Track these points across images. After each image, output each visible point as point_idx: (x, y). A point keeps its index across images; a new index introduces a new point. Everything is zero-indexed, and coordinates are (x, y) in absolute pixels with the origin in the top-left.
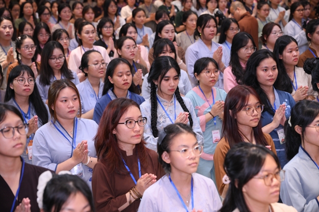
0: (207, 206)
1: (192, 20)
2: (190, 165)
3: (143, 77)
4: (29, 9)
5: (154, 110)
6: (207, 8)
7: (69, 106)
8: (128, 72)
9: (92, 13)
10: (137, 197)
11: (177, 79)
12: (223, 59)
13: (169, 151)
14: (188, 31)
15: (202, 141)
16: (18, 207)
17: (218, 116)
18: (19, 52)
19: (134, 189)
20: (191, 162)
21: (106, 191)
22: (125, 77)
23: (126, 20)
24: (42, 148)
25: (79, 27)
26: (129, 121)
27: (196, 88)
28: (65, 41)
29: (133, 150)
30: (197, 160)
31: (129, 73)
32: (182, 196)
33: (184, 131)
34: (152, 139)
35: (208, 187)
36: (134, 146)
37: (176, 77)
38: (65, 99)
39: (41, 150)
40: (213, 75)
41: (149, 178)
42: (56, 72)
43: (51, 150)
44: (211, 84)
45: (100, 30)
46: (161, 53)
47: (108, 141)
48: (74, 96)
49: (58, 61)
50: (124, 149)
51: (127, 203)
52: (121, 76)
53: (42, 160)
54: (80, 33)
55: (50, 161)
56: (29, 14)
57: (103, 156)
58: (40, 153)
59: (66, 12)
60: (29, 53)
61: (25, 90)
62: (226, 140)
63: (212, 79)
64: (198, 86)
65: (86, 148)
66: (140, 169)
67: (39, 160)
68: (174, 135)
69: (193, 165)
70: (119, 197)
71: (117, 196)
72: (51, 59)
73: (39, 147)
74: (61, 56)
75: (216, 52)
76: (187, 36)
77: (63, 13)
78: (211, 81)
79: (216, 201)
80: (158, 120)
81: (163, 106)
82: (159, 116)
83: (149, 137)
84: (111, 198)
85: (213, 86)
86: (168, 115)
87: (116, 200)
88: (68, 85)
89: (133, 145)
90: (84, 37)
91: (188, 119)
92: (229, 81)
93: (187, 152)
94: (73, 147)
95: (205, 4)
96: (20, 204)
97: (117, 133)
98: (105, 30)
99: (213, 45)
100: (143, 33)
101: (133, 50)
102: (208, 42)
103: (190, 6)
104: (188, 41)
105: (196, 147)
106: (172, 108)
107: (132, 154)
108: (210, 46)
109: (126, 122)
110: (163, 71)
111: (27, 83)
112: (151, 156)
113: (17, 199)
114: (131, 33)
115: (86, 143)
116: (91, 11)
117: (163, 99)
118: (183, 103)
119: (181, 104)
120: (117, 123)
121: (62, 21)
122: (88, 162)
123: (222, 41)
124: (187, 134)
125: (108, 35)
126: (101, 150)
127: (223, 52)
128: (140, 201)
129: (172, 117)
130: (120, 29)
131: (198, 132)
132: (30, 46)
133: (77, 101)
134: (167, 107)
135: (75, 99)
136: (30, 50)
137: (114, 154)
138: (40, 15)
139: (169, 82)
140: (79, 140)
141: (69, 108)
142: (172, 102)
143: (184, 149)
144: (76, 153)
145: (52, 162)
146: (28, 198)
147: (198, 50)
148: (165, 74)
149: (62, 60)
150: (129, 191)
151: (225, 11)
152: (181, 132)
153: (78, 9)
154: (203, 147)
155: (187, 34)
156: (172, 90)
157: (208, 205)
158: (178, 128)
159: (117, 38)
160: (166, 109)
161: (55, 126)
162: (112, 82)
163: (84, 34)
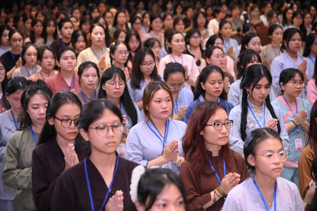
0: (289, 209)
1: (277, 34)
2: (274, 170)
3: (229, 86)
4: (123, 18)
5: (244, 115)
6: (292, 23)
7: (162, 107)
8: (220, 80)
9: (182, 25)
10: (221, 196)
11: (268, 87)
12: (307, 72)
13: (254, 155)
14: (273, 44)
15: (289, 149)
16: (111, 199)
17: (301, 125)
18: (113, 57)
19: (219, 188)
20: (276, 167)
21: (191, 189)
22: (217, 85)
23: (214, 32)
24: (135, 145)
25: (169, 36)
26: (217, 124)
27: (281, 97)
28: (157, 50)
29: (219, 151)
30: (281, 165)
31: (221, 82)
32: (265, 199)
33: (271, 136)
34: (241, 143)
35: (292, 192)
36: (220, 148)
37: (268, 86)
38: (159, 100)
39: (134, 147)
40: (299, 86)
41: (233, 177)
42: (146, 77)
43: (143, 148)
44: (296, 95)
45: (187, 40)
46: (249, 63)
47: (196, 141)
48: (168, 97)
49: (149, 67)
50: (210, 150)
51: (211, 201)
52: (213, 84)
53: (135, 156)
54: (170, 41)
55: (141, 158)
56: (122, 23)
57: (190, 156)
58: (133, 150)
59: (157, 22)
60: (122, 58)
61: (115, 92)
62: (311, 147)
63: (297, 90)
64: (282, 96)
65: (177, 147)
66: (225, 170)
67: (132, 157)
68: (260, 139)
69: (277, 170)
70: (204, 195)
71: (202, 194)
72: (142, 65)
73: (132, 145)
74: (152, 62)
75: (301, 65)
76: (272, 49)
77: (154, 23)
78: (296, 92)
79: (298, 205)
80: (247, 125)
81: (253, 112)
82: (248, 121)
83: (237, 141)
84: (197, 196)
85: (297, 96)
86: (257, 121)
87: (201, 199)
88: (162, 86)
89: (219, 146)
90: (174, 45)
91: (277, 126)
92: (312, 93)
93: (272, 158)
94: (164, 146)
95: (291, 20)
96: (113, 196)
97: (205, 134)
98: (193, 40)
99: (299, 58)
100: (229, 45)
101: (221, 59)
102: (293, 55)
103: (275, 22)
104: (273, 54)
105: (281, 153)
106: (261, 115)
107: (217, 155)
108: (295, 59)
109: (214, 124)
110: (256, 80)
111: (118, 86)
112: (236, 158)
113: (110, 191)
114: (218, 44)
115: (177, 143)
116: (181, 22)
117: (253, 105)
118: (273, 110)
119: (270, 111)
120: (206, 125)
121: (154, 31)
122: (178, 161)
123: (306, 54)
124: (273, 139)
125: (196, 45)
126: (188, 150)
127: (307, 65)
128: (225, 200)
129: (261, 123)
130: (207, 39)
131: (285, 140)
132: (123, 51)
133: (170, 102)
134: (257, 113)
135: (168, 100)
136: (124, 55)
137: (201, 154)
138: (132, 25)
139: (261, 90)
140: (170, 139)
141: (162, 109)
142: (262, 109)
143: (269, 154)
144: (167, 151)
145: (144, 159)
146: (120, 191)
147: (283, 62)
148: (257, 82)
149: (152, 66)
150: (214, 190)
151: (309, 27)
152: (267, 137)
153: (168, 20)
154: (288, 153)
155: (273, 47)
156: (263, 97)
157: (291, 208)
158: (264, 133)
159: (204, 48)
160: (256, 115)
161: (148, 125)
162: (204, 88)
163: (174, 43)
